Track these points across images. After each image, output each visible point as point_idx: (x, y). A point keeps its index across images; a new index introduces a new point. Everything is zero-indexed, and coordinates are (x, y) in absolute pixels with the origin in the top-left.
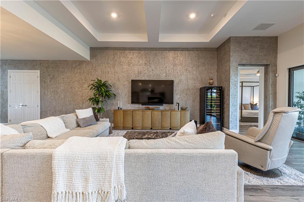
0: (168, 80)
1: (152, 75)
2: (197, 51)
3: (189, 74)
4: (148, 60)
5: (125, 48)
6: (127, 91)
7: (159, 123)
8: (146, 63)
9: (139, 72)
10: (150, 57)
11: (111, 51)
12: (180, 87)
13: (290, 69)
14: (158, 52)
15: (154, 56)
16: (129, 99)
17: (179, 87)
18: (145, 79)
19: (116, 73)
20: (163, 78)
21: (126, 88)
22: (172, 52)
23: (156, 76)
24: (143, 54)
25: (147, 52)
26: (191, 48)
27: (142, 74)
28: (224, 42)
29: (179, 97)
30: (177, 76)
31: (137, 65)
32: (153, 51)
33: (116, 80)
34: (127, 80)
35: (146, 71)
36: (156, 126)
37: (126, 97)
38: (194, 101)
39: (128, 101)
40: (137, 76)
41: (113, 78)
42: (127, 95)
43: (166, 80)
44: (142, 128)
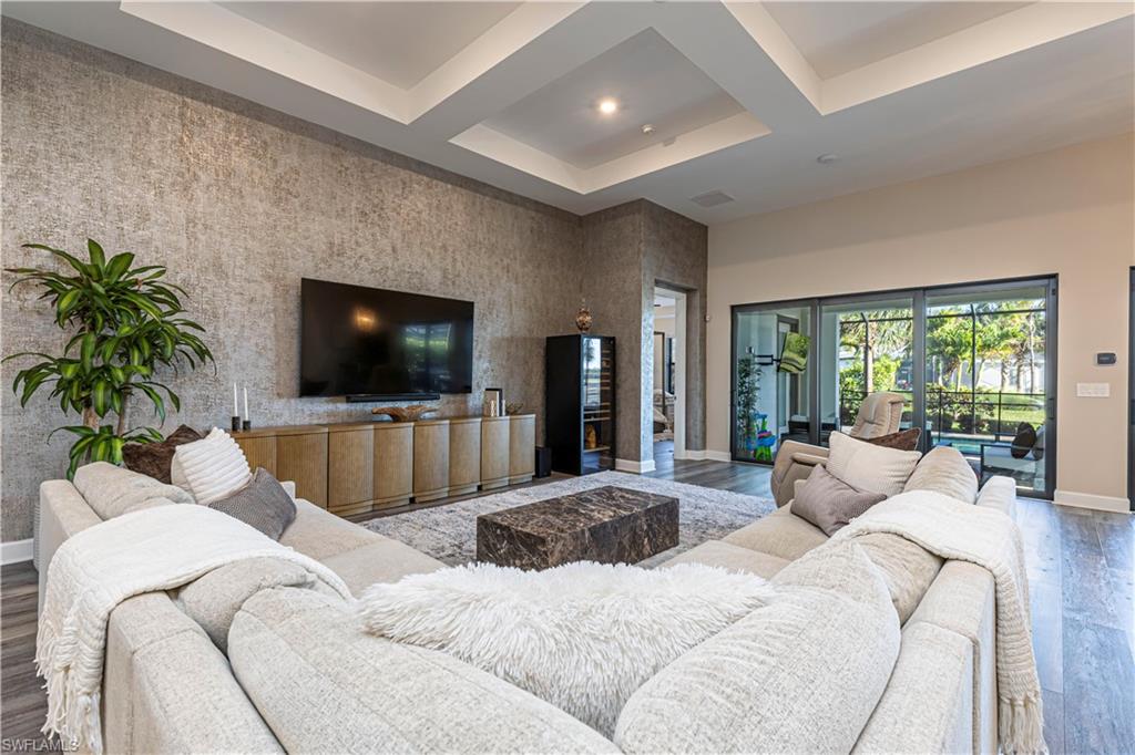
0: (449, 297)
1: (392, 269)
2: (537, 211)
3: (514, 286)
4: (376, 201)
5: (260, 106)
6: (269, 331)
7: (443, 475)
8: (367, 210)
9: (331, 244)
10: (383, 189)
11: (164, 93)
12: (489, 330)
13: (733, 307)
14: (414, 176)
15: (399, 192)
16: (279, 375)
17: (485, 329)
18: (363, 284)
19: (200, 226)
20: (433, 288)
21: (262, 316)
22: (463, 191)
23: (407, 275)
24: (353, 169)
25: (369, 162)
26: (521, 197)
27: (349, 258)
28: (615, 208)
29: (486, 365)
30: (481, 290)
31: (323, 214)
32: (396, 168)
33: (197, 266)
34: (269, 278)
35: (366, 249)
36: (432, 487)
37: (262, 362)
38: (527, 382)
39: (278, 383)
40: (322, 265)
41: (177, 250)
42: (271, 355)
43: (442, 296)
44: (373, 505)
